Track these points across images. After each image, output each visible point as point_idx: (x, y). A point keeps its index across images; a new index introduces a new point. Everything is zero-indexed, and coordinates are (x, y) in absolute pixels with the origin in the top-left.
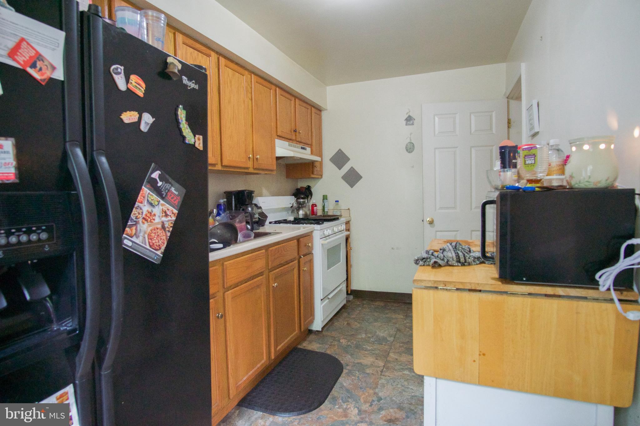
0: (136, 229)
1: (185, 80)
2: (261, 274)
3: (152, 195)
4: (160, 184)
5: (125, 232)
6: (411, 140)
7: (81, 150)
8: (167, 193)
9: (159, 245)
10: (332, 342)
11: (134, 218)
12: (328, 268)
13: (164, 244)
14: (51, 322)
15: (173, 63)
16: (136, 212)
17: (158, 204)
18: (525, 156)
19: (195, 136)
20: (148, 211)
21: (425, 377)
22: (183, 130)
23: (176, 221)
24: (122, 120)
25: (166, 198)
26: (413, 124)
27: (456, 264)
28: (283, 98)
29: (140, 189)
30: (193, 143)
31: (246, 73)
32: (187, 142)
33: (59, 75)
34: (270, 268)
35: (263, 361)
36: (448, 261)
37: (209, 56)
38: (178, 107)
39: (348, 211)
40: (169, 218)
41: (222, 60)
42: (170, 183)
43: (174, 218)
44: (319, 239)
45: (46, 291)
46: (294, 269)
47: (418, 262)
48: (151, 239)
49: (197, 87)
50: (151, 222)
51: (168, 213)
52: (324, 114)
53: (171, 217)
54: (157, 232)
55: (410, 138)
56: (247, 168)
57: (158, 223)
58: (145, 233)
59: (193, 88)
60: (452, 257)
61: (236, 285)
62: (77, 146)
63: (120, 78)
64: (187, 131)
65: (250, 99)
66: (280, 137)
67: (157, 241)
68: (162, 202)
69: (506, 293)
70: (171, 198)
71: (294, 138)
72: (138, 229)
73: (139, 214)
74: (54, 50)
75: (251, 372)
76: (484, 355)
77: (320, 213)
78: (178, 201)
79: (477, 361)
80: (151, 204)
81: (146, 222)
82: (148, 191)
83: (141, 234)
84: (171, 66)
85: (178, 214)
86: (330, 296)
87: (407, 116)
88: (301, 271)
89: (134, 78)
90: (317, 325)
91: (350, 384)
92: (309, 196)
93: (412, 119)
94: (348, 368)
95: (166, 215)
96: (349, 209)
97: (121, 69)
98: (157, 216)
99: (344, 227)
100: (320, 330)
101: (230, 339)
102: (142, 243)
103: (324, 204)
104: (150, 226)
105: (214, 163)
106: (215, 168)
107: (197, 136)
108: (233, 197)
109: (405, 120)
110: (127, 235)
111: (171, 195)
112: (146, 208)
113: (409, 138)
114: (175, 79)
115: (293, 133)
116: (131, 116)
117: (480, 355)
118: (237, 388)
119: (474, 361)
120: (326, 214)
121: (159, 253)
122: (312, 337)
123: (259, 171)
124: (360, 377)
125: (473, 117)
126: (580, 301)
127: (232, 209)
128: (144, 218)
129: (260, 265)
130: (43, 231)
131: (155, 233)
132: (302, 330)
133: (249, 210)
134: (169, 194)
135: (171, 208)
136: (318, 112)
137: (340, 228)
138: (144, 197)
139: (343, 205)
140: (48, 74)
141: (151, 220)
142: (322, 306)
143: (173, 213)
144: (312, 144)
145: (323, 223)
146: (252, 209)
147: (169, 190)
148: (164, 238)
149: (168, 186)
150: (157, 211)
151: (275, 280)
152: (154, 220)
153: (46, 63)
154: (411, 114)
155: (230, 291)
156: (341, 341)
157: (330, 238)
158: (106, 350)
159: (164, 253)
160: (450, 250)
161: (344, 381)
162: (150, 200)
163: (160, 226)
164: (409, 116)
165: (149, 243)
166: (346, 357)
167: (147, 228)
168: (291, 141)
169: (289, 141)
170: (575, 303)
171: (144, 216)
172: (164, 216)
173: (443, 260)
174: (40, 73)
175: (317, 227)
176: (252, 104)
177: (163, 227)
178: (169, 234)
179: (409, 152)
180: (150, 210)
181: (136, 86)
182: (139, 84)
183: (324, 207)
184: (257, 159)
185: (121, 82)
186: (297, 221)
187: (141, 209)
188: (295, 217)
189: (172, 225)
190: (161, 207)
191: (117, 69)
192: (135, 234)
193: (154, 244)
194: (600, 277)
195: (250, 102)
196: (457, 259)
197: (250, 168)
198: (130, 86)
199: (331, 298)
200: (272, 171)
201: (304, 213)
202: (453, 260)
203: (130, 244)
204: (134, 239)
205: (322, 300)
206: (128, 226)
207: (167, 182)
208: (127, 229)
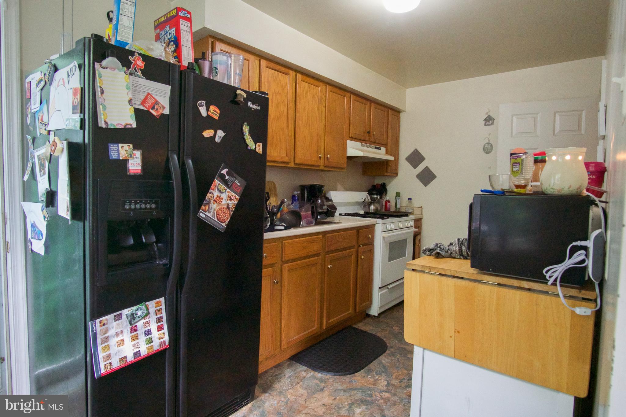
0: (209, 207)
1: (250, 104)
2: (317, 255)
3: (221, 185)
4: (227, 177)
5: (201, 208)
6: (489, 140)
7: (177, 155)
8: (232, 184)
9: (224, 220)
10: (385, 327)
11: (208, 200)
12: (390, 260)
13: (228, 219)
14: (156, 259)
15: (240, 94)
16: (209, 196)
17: (225, 191)
18: (513, 163)
19: (256, 144)
20: (217, 195)
21: (415, 347)
22: (246, 140)
23: (237, 204)
24: (203, 135)
25: (231, 187)
26: (492, 124)
27: (459, 257)
28: (357, 103)
29: (213, 181)
30: (254, 149)
31: (321, 84)
32: (249, 148)
33: (167, 111)
34: (326, 251)
35: (314, 328)
36: (451, 253)
37: (287, 74)
38: (243, 123)
39: (421, 209)
40: (233, 202)
41: (299, 76)
42: (235, 177)
43: (236, 202)
44: (380, 232)
45: (154, 239)
46: (351, 256)
47: (425, 252)
48: (218, 215)
49: (259, 108)
50: (219, 203)
51: (232, 198)
52: (402, 115)
53: (234, 201)
54: (223, 211)
55: (489, 139)
56: (318, 166)
57: (224, 204)
58: (215, 210)
59: (256, 109)
60: (456, 250)
61: (293, 260)
62: (175, 153)
63: (203, 108)
64: (249, 140)
65: (324, 106)
66: (352, 139)
67: (223, 216)
68: (228, 190)
69: (479, 281)
70: (235, 188)
71: (367, 139)
72: (210, 207)
73: (211, 197)
74: (164, 97)
75: (302, 334)
76: (458, 332)
77: (393, 209)
78: (240, 190)
79: (453, 337)
80: (220, 192)
81: (216, 203)
82: (219, 182)
83: (212, 211)
84: (239, 97)
85: (240, 199)
86: (390, 287)
87: (487, 116)
88: (359, 259)
89: (212, 108)
90: (375, 311)
91: (387, 363)
92: (383, 193)
93: (492, 119)
94: (392, 350)
95: (231, 200)
96: (421, 207)
97: (204, 103)
98: (224, 199)
99: (412, 223)
100: (377, 315)
101: (284, 302)
102: (212, 217)
103: (397, 201)
104: (218, 206)
105: (287, 161)
106: (289, 166)
107: (258, 144)
108: (306, 190)
109: (484, 121)
110: (203, 210)
111: (235, 186)
112: (216, 194)
113: (487, 139)
114: (241, 105)
115: (367, 135)
116: (209, 133)
117: (455, 332)
118: (288, 343)
119: (451, 337)
120: (398, 210)
121: (224, 224)
122: (368, 320)
123: (329, 168)
124: (400, 359)
125: (558, 117)
126: (540, 294)
127: (304, 200)
128: (214, 200)
129: (316, 247)
130: (153, 203)
131: (222, 211)
132: (357, 311)
133: (319, 202)
134: (234, 185)
135: (234, 194)
136: (396, 113)
137: (406, 224)
138: (215, 186)
139: (416, 203)
140: (161, 111)
141: (219, 202)
142: (379, 294)
143: (236, 198)
144: (387, 144)
145: (388, 218)
146: (322, 201)
147: (233, 182)
148: (228, 215)
149: (233, 179)
150: (224, 196)
151: (331, 262)
152: (222, 202)
153: (160, 105)
154: (491, 115)
155: (287, 264)
156: (394, 328)
157: (393, 232)
158: (184, 281)
159: (227, 225)
160: (455, 244)
161: (384, 359)
162: (219, 188)
163: (225, 206)
164: (489, 116)
165: (217, 217)
166: (394, 342)
167: (216, 207)
168: (364, 142)
169: (362, 141)
170: (535, 295)
171: (214, 199)
172: (229, 200)
173: (447, 252)
174: (156, 112)
175: (379, 221)
176: (326, 110)
177: (228, 207)
178: (232, 213)
179: (487, 153)
180: (219, 195)
181: (213, 113)
182: (215, 111)
183: (396, 203)
184: (327, 158)
185: (203, 111)
186: (367, 215)
187: (213, 194)
188: (366, 211)
189: (235, 207)
190: (227, 194)
191: (201, 103)
192: (208, 210)
193: (220, 218)
194: (547, 272)
195: (324, 109)
196: (459, 252)
197: (320, 166)
198: (209, 113)
199: (390, 288)
200: (342, 168)
201: (374, 208)
202: (456, 253)
203: (204, 216)
204: (207, 213)
205: (380, 288)
206: (203, 204)
207: (232, 176)
208: (203, 206)
